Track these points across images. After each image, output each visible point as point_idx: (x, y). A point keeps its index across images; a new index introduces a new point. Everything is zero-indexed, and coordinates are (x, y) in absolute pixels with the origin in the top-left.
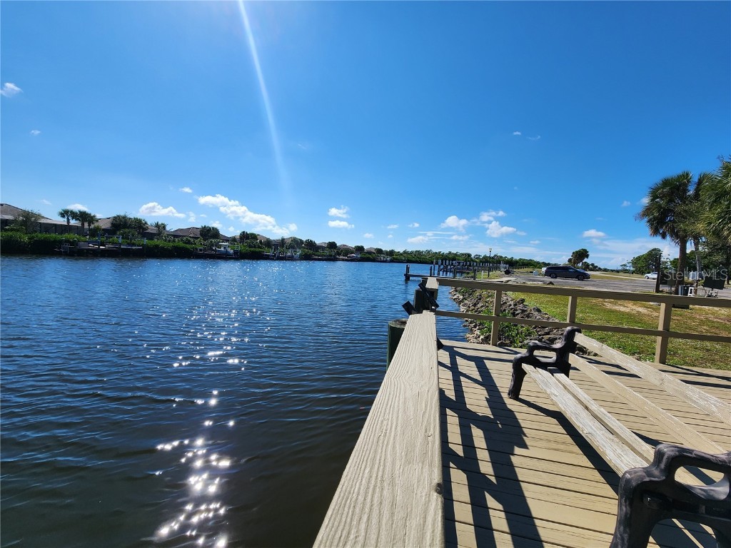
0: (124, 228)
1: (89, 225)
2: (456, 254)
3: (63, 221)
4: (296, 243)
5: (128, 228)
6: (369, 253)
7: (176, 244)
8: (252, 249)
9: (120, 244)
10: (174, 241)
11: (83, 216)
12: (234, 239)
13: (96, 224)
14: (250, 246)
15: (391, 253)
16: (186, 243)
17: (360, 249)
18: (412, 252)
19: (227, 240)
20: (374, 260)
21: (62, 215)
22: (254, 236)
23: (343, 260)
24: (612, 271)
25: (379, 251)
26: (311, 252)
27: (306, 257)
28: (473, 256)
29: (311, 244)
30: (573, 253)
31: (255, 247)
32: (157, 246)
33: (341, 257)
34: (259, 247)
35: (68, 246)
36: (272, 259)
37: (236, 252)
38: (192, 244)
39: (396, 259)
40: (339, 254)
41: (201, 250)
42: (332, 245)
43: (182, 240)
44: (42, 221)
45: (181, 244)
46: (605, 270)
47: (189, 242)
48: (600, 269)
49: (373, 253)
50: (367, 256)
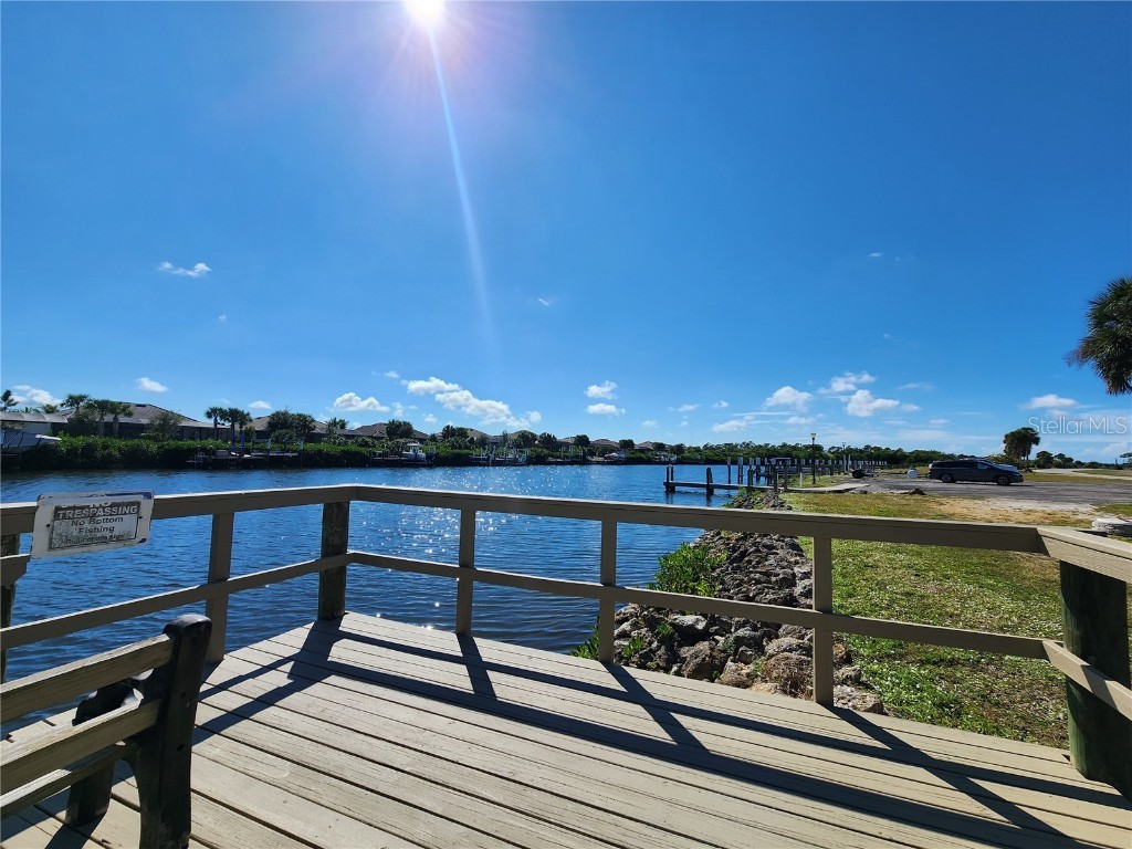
0: (281, 428)
1: (241, 427)
2: (795, 448)
3: (209, 423)
4: (525, 439)
5: (288, 428)
6: (643, 450)
7: (346, 448)
8: (455, 451)
9: (268, 451)
10: (345, 443)
11: (236, 416)
12: (433, 438)
13: (249, 425)
14: (454, 447)
15: (679, 449)
16: (360, 445)
17: (627, 444)
18: (718, 447)
19: (422, 439)
20: (649, 462)
21: (209, 415)
22: (462, 432)
23: (598, 463)
24: (1108, 466)
25: (660, 447)
26: (546, 452)
27: (539, 460)
28: (826, 449)
29: (548, 441)
30: (1007, 436)
31: (460, 447)
32: (320, 452)
33: (595, 459)
34: (467, 448)
35: (201, 455)
36: (484, 465)
37: (429, 457)
38: (370, 447)
39: (688, 458)
40: (593, 454)
41: (380, 455)
42: (582, 441)
43: (356, 441)
44: (184, 424)
45: (354, 448)
46: (1093, 465)
47: (365, 444)
48: (1079, 464)
49: (649, 450)
50: (638, 455)
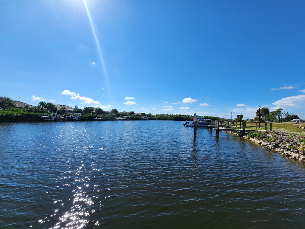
6: (137, 115)
15: (149, 115)
17: (132, 113)
25: (143, 114)
33: (119, 118)
42: (115, 111)
49: (140, 115)
50: (136, 117)
